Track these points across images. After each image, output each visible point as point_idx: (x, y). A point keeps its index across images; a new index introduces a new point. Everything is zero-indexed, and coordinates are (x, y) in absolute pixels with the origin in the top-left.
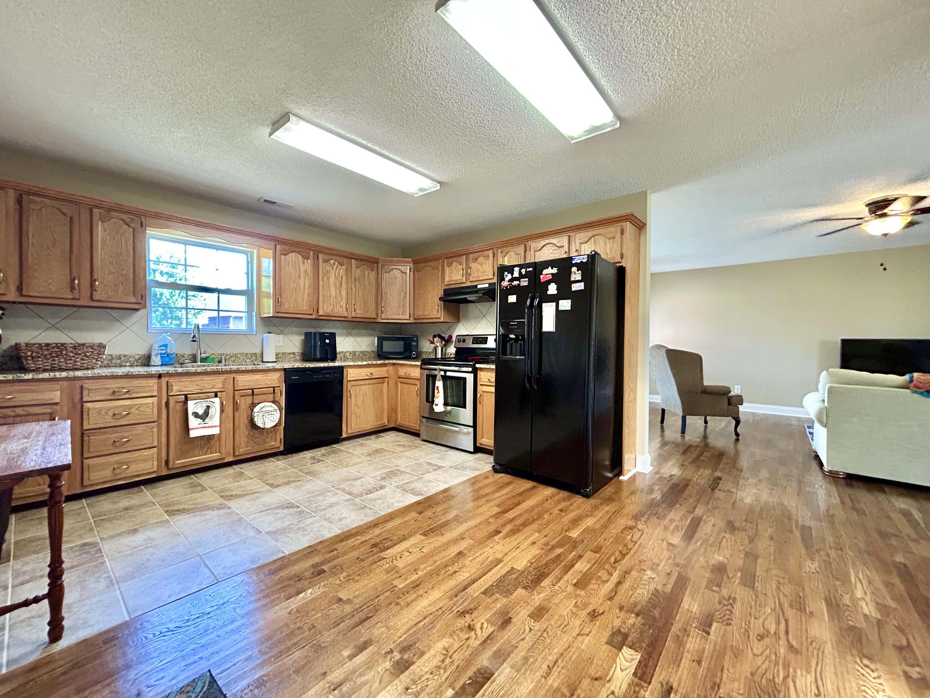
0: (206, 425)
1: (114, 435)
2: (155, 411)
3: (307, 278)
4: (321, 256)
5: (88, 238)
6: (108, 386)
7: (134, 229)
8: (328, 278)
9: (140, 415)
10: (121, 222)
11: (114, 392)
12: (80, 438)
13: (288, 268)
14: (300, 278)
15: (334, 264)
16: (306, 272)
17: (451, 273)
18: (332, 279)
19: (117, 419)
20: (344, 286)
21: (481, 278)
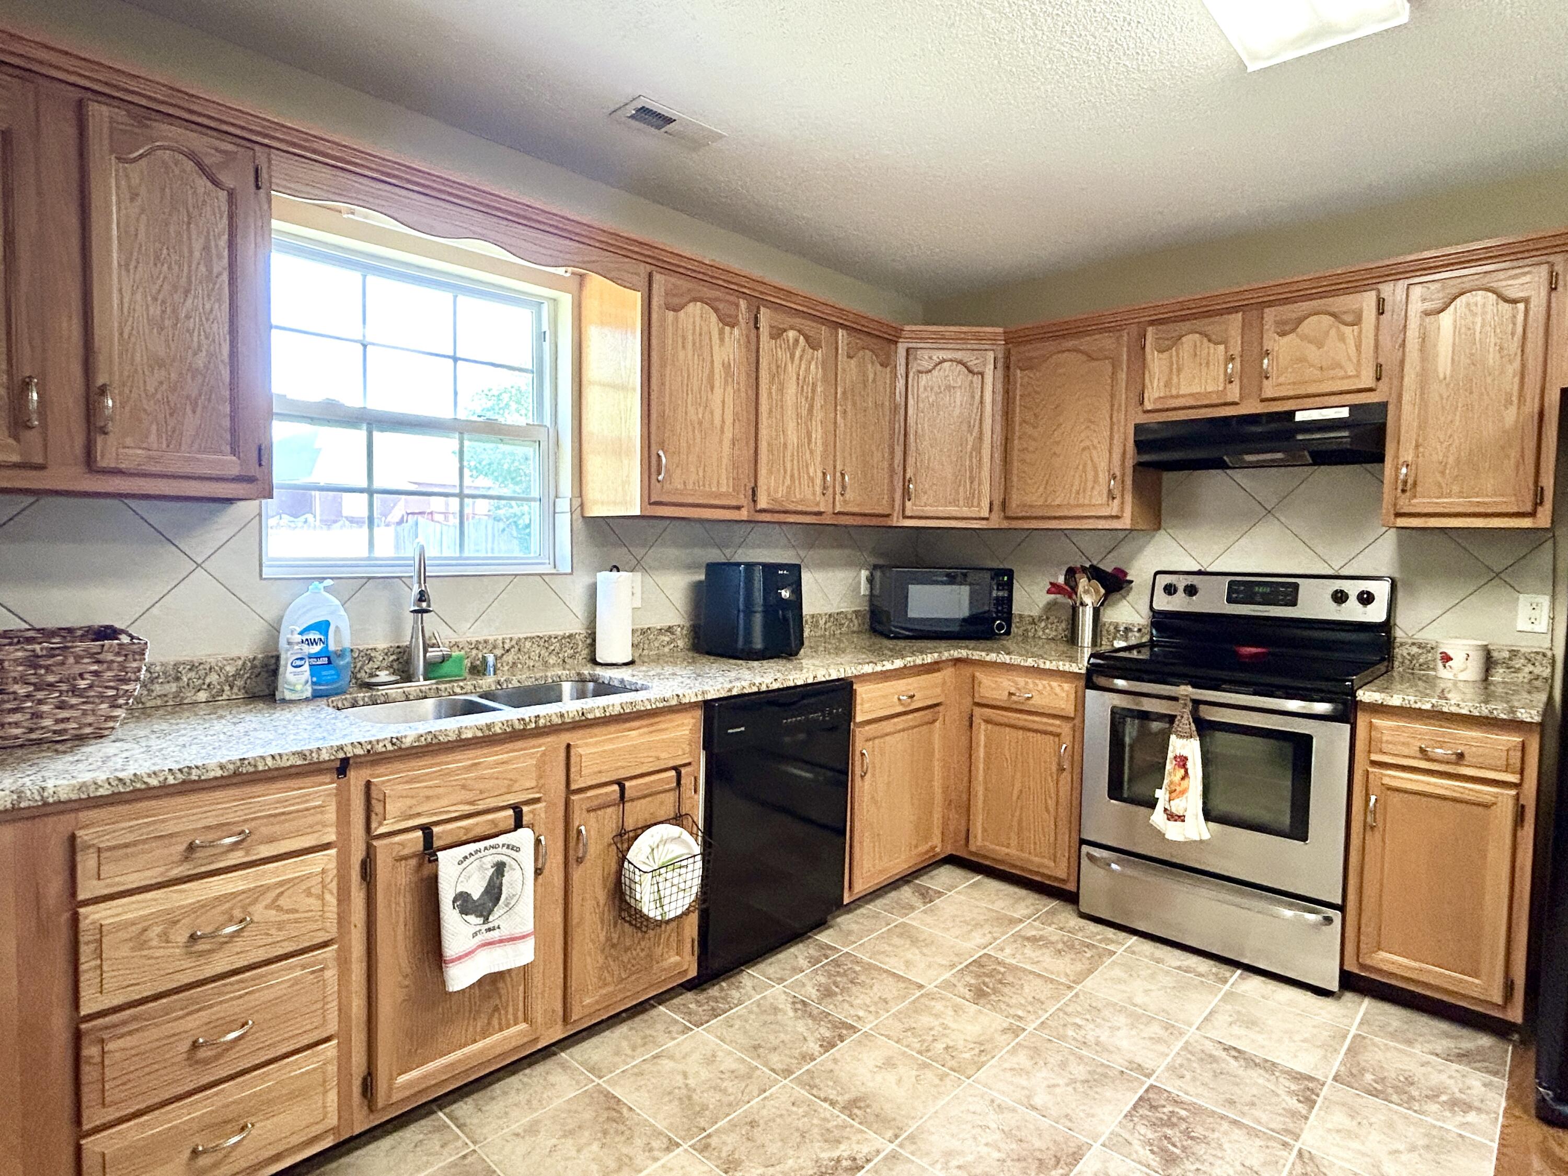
0: (495, 935)
1: (191, 1023)
2: (331, 900)
3: (730, 389)
4: (765, 316)
5: (73, 222)
6: (171, 828)
7: (231, 194)
8: (781, 390)
9: (280, 926)
10: (189, 165)
11: (191, 848)
12: (69, 1053)
13: (681, 354)
14: (712, 388)
15: (797, 341)
16: (727, 367)
17: (1175, 369)
18: (791, 389)
19: (201, 954)
20: (819, 415)
21: (1312, 390)
